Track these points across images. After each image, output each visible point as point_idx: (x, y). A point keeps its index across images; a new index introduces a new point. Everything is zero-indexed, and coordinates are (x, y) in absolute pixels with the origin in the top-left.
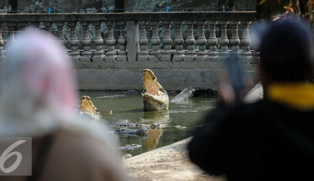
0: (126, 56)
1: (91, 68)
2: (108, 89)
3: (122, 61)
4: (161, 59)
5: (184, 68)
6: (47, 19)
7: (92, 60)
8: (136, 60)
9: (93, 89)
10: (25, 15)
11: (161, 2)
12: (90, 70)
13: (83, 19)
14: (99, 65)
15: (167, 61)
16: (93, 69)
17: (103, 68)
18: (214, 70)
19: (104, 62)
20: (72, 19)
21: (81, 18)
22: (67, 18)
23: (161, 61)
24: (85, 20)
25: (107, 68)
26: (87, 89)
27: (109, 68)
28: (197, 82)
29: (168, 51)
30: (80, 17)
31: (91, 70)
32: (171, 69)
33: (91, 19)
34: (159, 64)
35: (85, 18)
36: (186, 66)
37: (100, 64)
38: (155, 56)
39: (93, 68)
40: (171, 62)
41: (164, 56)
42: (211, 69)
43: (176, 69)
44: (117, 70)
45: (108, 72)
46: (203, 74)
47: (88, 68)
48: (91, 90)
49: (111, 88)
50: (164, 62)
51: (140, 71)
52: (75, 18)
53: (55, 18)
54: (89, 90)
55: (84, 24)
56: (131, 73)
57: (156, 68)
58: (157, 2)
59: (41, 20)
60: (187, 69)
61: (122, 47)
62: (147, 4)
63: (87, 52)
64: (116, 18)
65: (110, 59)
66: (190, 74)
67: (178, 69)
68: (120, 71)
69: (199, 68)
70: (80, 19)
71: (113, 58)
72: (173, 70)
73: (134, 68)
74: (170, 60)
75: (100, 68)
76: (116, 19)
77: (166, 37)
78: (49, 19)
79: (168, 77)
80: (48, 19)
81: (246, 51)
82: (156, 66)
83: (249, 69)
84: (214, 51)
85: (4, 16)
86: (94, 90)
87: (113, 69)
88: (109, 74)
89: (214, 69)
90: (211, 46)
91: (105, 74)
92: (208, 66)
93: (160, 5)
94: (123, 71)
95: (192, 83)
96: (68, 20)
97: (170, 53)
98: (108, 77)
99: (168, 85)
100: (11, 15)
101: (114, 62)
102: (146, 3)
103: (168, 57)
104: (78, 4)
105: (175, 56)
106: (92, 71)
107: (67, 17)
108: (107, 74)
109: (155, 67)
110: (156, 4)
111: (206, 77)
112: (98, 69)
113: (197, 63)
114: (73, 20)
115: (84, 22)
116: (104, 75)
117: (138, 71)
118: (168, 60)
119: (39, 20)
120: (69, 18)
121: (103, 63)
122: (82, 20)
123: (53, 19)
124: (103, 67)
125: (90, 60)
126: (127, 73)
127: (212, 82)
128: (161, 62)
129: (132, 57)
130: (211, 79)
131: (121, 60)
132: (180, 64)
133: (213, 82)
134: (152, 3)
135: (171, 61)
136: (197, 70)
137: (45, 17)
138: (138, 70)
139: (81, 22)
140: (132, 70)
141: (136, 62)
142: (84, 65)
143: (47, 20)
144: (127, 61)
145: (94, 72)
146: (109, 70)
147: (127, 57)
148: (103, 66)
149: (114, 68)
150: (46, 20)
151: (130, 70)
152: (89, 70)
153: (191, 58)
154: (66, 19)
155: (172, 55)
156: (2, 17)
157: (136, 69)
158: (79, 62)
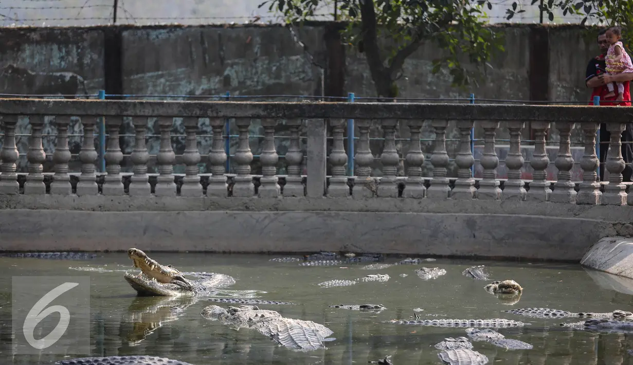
0: (302, 187)
1: (228, 208)
2: (265, 250)
3: (293, 196)
4: (379, 193)
5: (428, 212)
6: (142, 110)
7: (230, 193)
8: (325, 194)
9: (232, 250)
10: (97, 102)
11: (200, 86)
12: (227, 213)
13: (217, 113)
14: (245, 204)
15: (391, 196)
16: (233, 210)
17: (253, 210)
18: (494, 216)
19: (256, 197)
20: (194, 112)
21: (212, 111)
22: (182, 110)
23: (378, 196)
24: (221, 114)
25: (262, 210)
26: (221, 251)
27: (267, 209)
28: (458, 238)
29: (393, 178)
30: (211, 108)
31: (228, 211)
32: (400, 211)
33: (234, 114)
34: (374, 203)
35: (220, 112)
36: (433, 206)
37: (247, 201)
38: (365, 188)
39: (231, 209)
40: (400, 199)
41: (386, 187)
42: (489, 214)
43: (411, 213)
44: (284, 213)
45: (266, 218)
46: (470, 223)
47: (223, 208)
48: (230, 253)
49: (272, 249)
50: (384, 199)
51: (333, 215)
52: (201, 110)
53: (158, 109)
54: (224, 253)
55: (218, 123)
56: (314, 219)
57: (367, 211)
58: (192, 87)
59: (129, 113)
60: (434, 212)
61: (294, 168)
62: (170, 90)
63: (220, 178)
64: (286, 111)
65: (270, 191)
66: (442, 222)
67: (415, 213)
68: (291, 214)
69: (461, 211)
70: (209, 113)
71: (275, 190)
72: (406, 214)
73: (321, 210)
74: (397, 195)
75: (247, 208)
76: (286, 113)
77: (389, 151)
78: (147, 111)
79: (394, 228)
80: (144, 112)
81: (565, 181)
82: (367, 207)
83: (575, 214)
84: (493, 180)
85: (51, 104)
86: (234, 253)
87: (276, 212)
88: (267, 221)
89: (495, 213)
90: (488, 170)
91: (260, 220)
92: (482, 208)
93: (198, 93)
94: (298, 215)
95: (447, 239)
96: (185, 115)
97: (397, 182)
98: (266, 227)
99: (394, 242)
100: (68, 102)
101: (276, 197)
102: (167, 89)
103: (394, 188)
104: (25, 87)
105: (407, 188)
106: (231, 215)
107: (183, 108)
108: (263, 220)
109: (365, 208)
110: (188, 90)
111: (477, 228)
112: (243, 210)
113: (456, 201)
114: (196, 114)
115: (217, 118)
116: (257, 221)
117: (329, 216)
118: (393, 195)
119: (125, 113)
120: (186, 110)
121: (253, 199)
122: (215, 115)
123: (153, 111)
124: (253, 207)
125: (226, 193)
126: (305, 219)
127: (490, 237)
128: (379, 198)
129: (316, 188)
130: (489, 233)
131: (292, 193)
132: (420, 203)
133: (494, 238)
134: (181, 88)
135: (399, 197)
136: (459, 216)
137: (138, 106)
138: (331, 213)
139: (212, 119)
140: (317, 214)
141: (323, 197)
142: (214, 202)
143: (142, 114)
144: (305, 195)
145: (235, 216)
146: (267, 213)
147: (305, 189)
148: (253, 205)
149: (277, 209)
150: (139, 113)
151: (313, 213)
152: (225, 212)
153: (444, 192)
154: (180, 111)
155: (401, 187)
156: (48, 105)
157: (325, 212)
158: (202, 197)
